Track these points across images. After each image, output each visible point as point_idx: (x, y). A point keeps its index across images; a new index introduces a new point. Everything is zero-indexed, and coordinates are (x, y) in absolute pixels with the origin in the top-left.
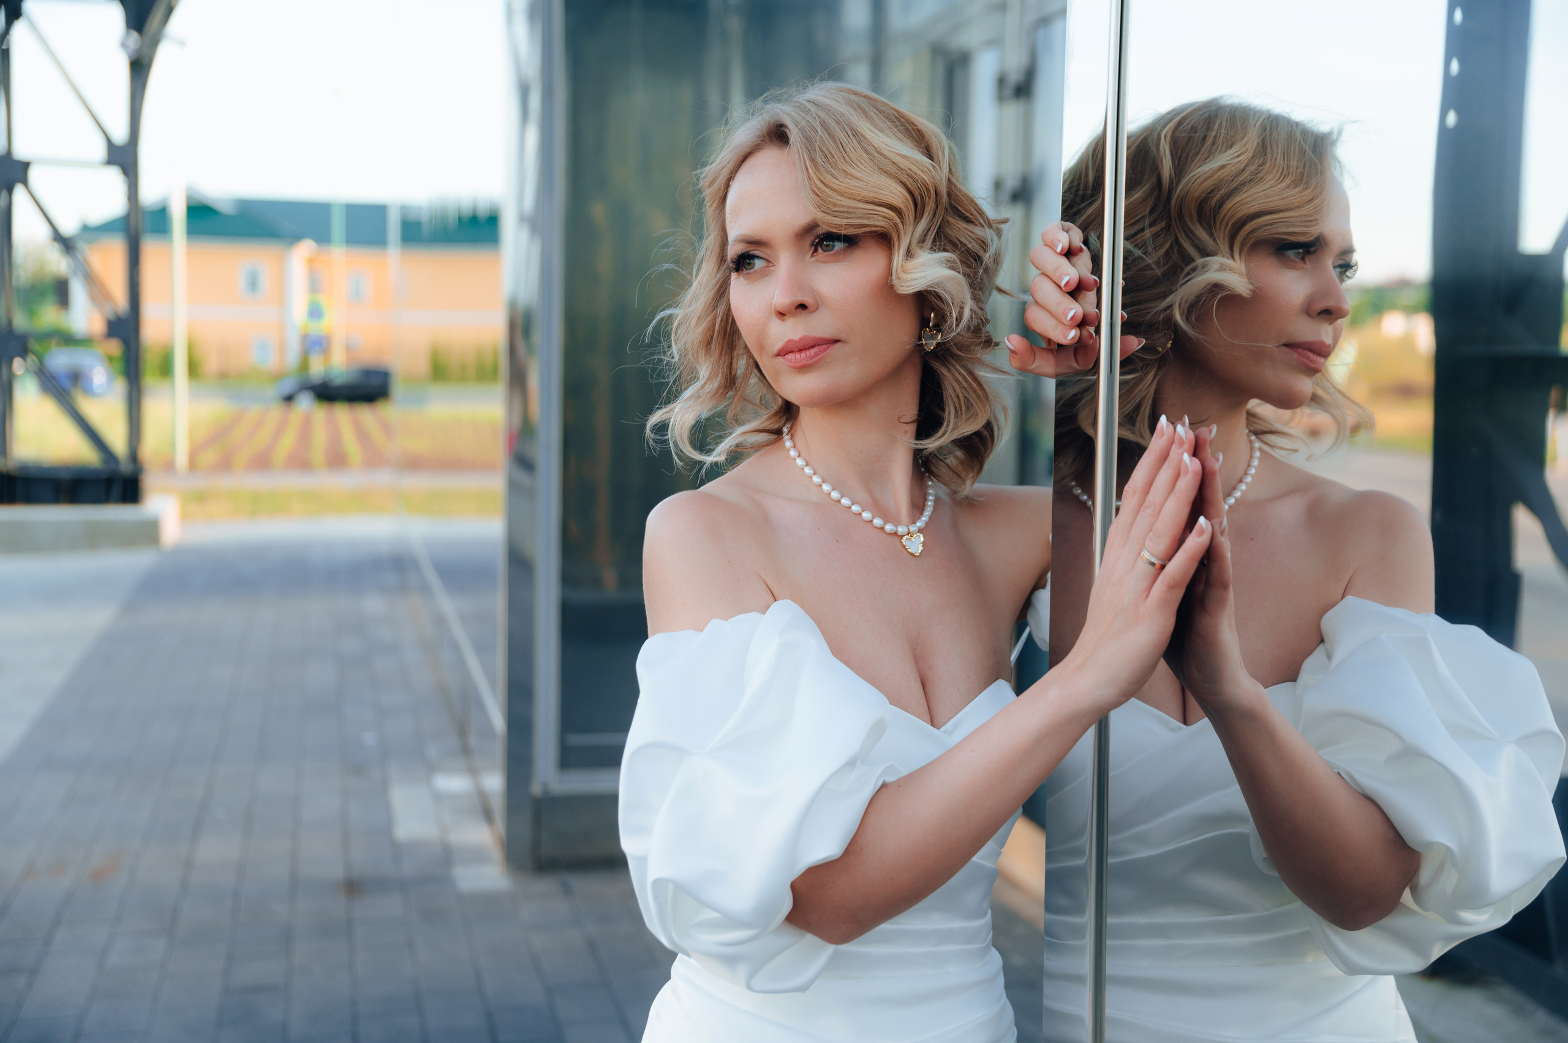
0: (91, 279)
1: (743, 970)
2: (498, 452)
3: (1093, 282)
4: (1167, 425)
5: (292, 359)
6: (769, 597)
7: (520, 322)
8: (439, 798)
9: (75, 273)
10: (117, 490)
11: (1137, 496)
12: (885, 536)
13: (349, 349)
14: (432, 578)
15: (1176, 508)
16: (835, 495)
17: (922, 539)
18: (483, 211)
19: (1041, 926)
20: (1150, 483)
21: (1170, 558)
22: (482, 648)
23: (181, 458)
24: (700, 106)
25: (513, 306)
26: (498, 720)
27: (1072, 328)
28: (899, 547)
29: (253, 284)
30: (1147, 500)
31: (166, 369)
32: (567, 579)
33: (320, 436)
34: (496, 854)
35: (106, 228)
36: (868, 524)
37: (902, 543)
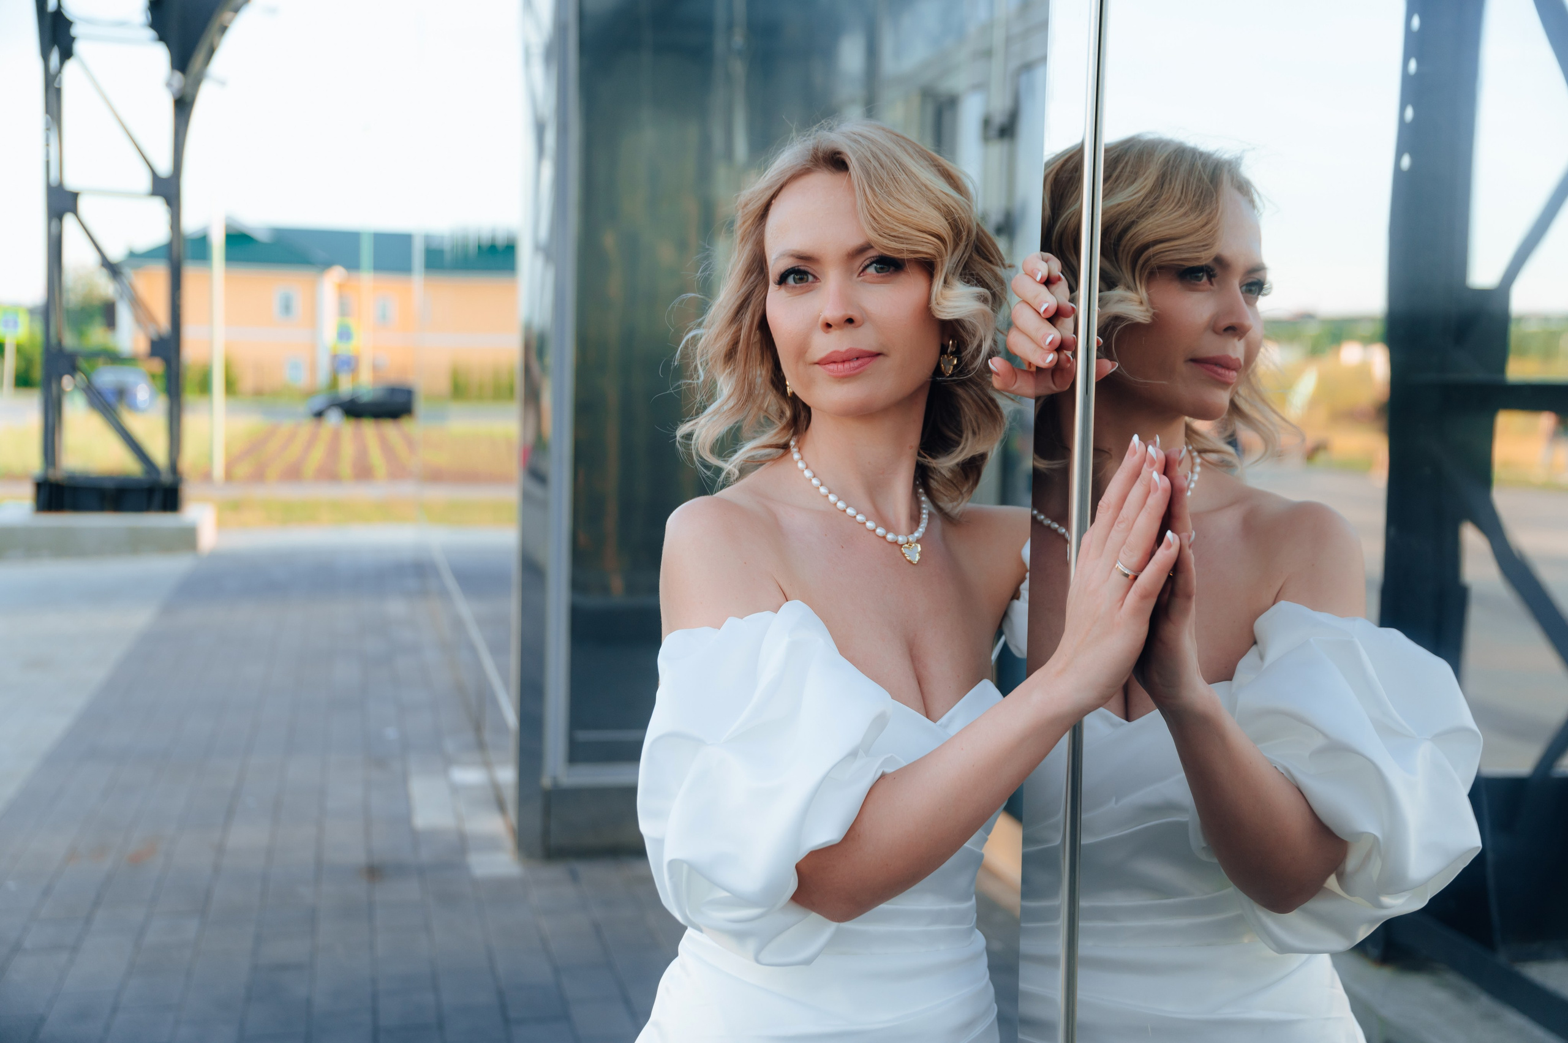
0: (136, 303)
1: (751, 945)
2: (514, 467)
3: (1070, 309)
4: (1140, 444)
5: (323, 377)
6: (781, 598)
7: (534, 344)
8: (456, 789)
9: (121, 296)
10: (158, 499)
11: (1111, 511)
12: (886, 544)
13: (375, 368)
14: (451, 584)
15: (1146, 522)
16: (841, 505)
17: (919, 548)
18: (501, 240)
19: (1018, 912)
20: (1123, 498)
21: (1142, 569)
22: (497, 649)
23: (218, 471)
24: (706, 143)
25: (528, 329)
26: (511, 717)
27: (1050, 351)
28: (899, 554)
29: (287, 307)
30: (1120, 515)
31: (205, 386)
32: (577, 585)
33: (348, 450)
34: (509, 842)
35: (151, 255)
36: (871, 533)
37: (901, 551)
